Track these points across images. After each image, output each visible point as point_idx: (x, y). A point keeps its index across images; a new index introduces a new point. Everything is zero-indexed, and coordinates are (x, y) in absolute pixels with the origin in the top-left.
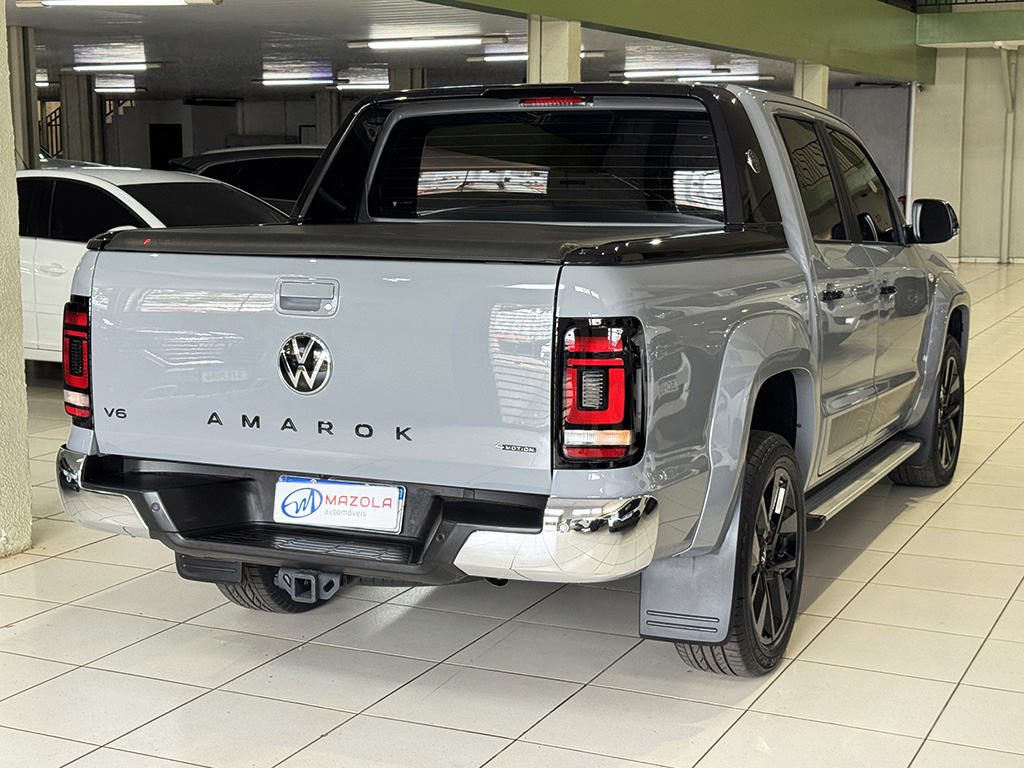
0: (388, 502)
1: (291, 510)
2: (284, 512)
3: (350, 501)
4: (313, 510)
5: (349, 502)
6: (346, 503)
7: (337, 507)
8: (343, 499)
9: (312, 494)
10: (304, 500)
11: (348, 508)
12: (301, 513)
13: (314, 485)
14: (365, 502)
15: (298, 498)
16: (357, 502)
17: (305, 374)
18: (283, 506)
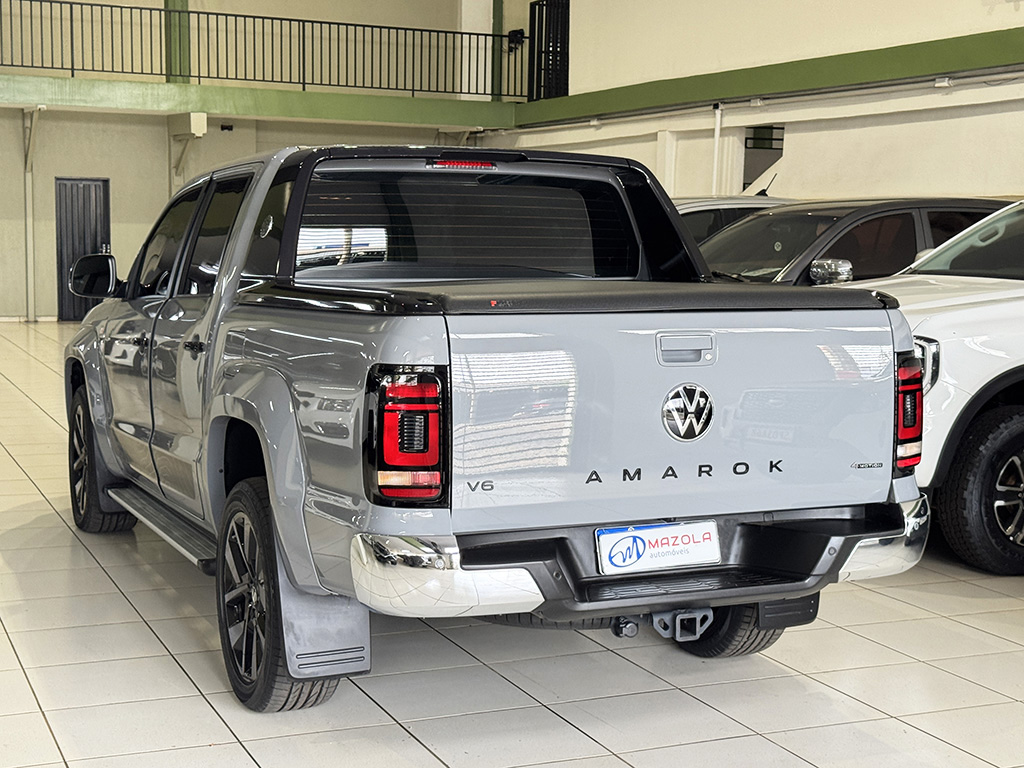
0: (707, 536)
1: (618, 560)
2: (612, 563)
3: (671, 541)
4: (639, 556)
5: (671, 543)
6: (668, 543)
7: (660, 549)
8: (665, 541)
9: (635, 541)
10: (629, 548)
11: (671, 548)
12: (628, 561)
13: (632, 532)
14: (686, 540)
15: (622, 547)
16: (679, 541)
17: (694, 421)
18: (610, 558)
